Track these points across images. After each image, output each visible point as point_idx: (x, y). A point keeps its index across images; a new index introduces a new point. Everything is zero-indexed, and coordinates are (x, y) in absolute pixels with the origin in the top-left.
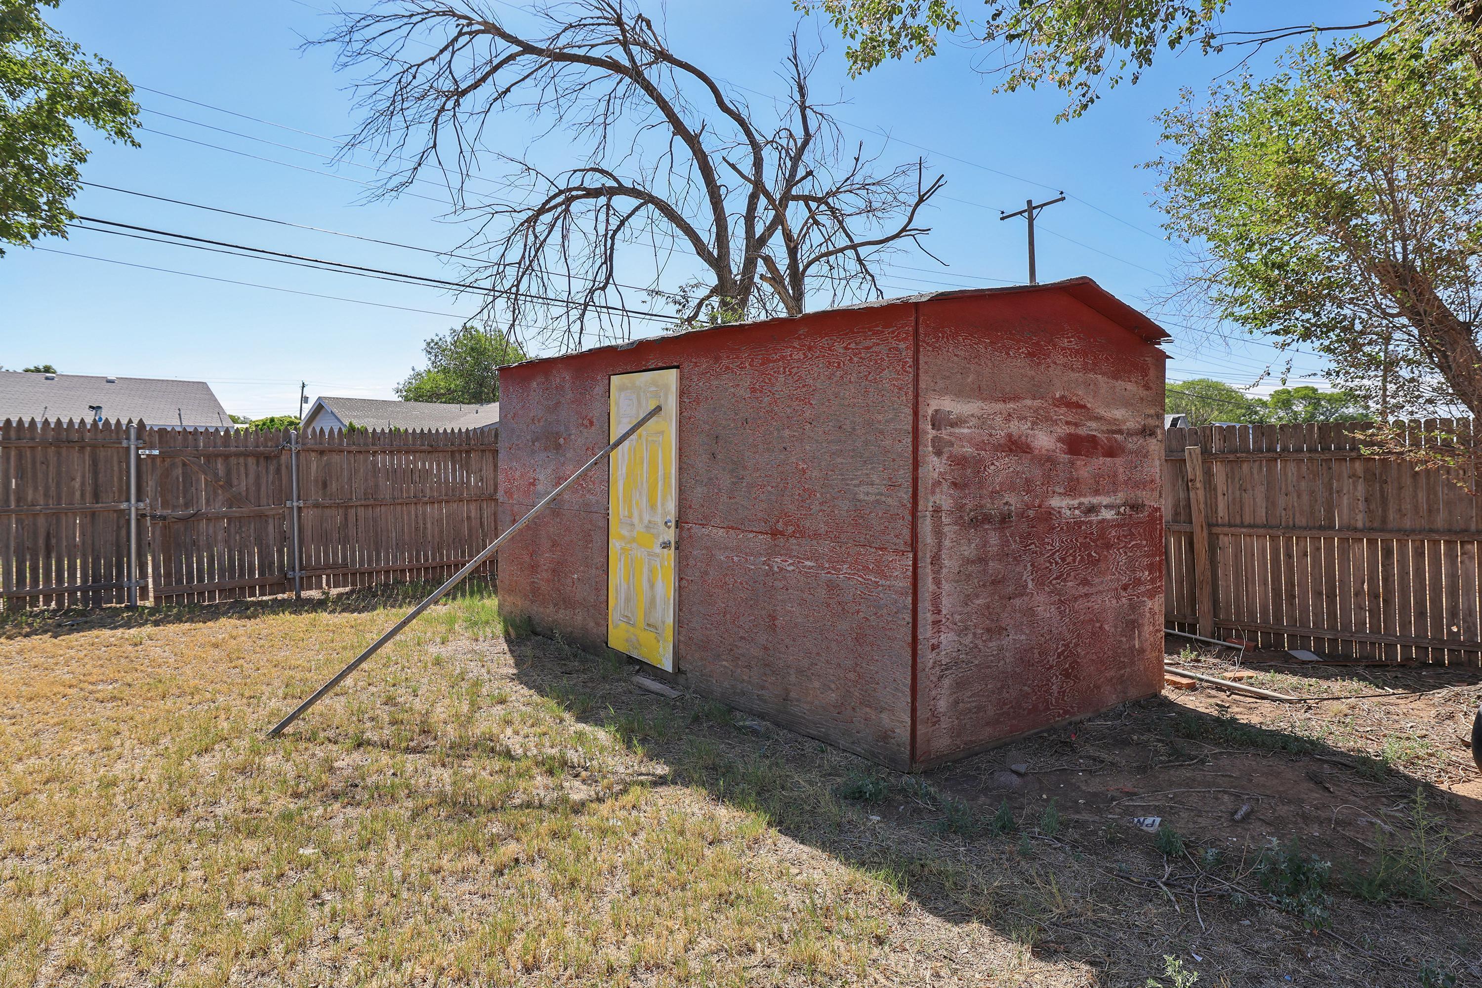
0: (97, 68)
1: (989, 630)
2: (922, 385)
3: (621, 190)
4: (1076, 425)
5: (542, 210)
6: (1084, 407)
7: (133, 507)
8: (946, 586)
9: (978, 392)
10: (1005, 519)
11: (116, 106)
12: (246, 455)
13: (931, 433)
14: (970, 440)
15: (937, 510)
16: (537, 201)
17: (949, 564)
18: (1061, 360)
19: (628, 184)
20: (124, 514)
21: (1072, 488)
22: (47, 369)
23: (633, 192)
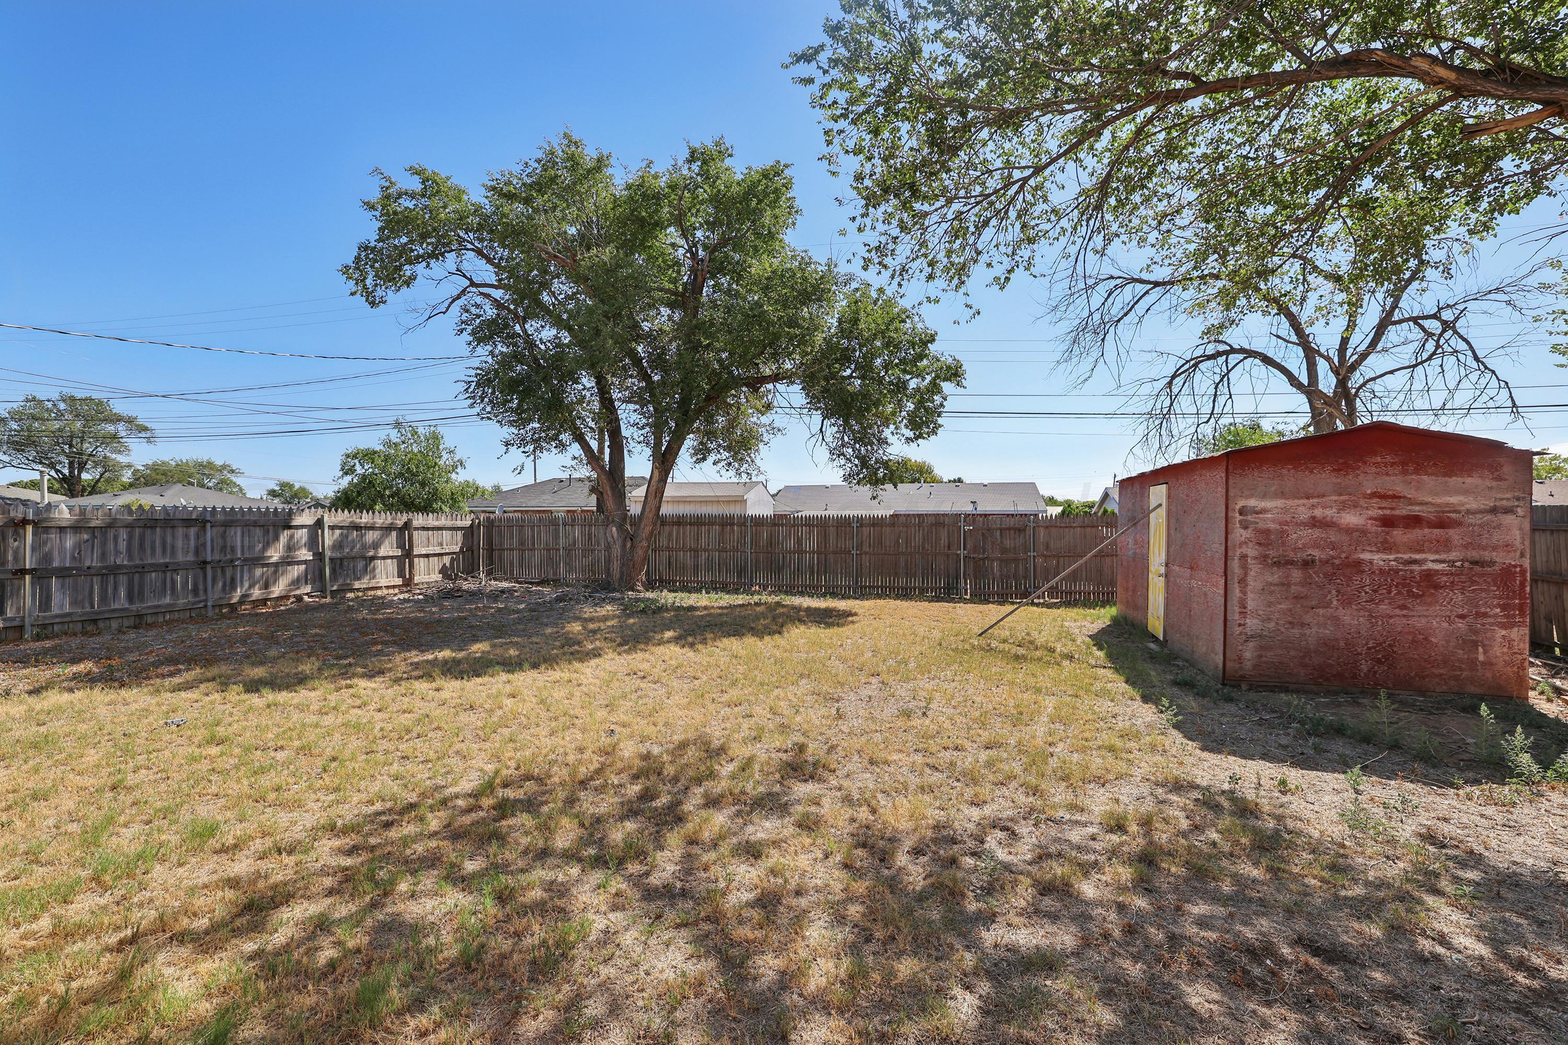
0: (950, 360)
1: (1290, 623)
2: (1231, 494)
3: (1233, 351)
4: (1392, 509)
5: (1174, 377)
6: (1404, 497)
7: (962, 552)
8: (1250, 596)
9: (1282, 495)
10: (1307, 564)
11: (956, 375)
12: (1009, 529)
13: (1238, 517)
14: (1273, 521)
15: (1244, 557)
16: (1171, 372)
17: (1253, 583)
18: (1374, 469)
19: (1236, 346)
20: (959, 555)
21: (1387, 547)
22: (960, 480)
23: (1242, 350)
